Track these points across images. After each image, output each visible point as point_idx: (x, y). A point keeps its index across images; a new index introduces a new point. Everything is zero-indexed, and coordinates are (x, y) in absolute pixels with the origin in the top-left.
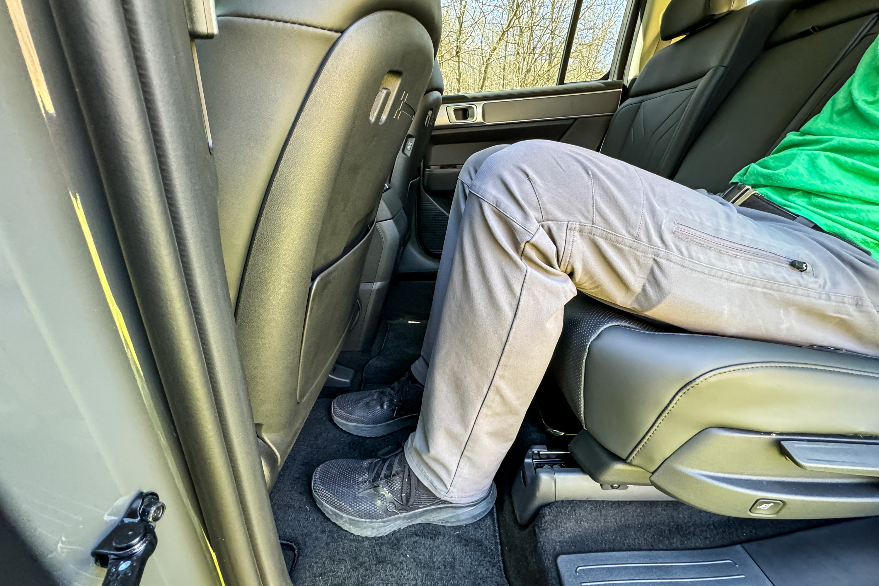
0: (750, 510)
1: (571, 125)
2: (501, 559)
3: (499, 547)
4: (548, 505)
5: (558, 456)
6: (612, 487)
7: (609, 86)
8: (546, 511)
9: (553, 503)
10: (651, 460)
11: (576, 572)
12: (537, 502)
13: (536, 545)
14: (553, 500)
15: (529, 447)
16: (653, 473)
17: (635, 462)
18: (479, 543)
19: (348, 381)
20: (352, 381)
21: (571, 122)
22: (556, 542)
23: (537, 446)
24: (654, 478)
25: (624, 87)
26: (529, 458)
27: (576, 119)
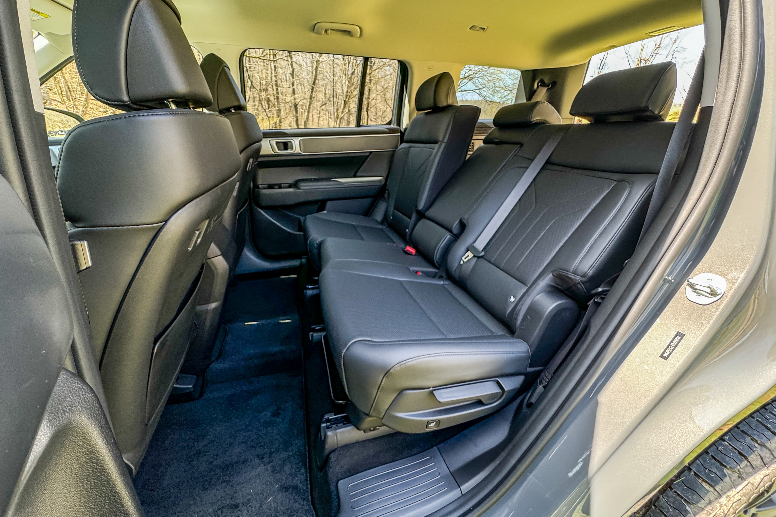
0: (426, 427)
1: (368, 156)
2: (309, 494)
3: (309, 486)
4: (333, 451)
5: (342, 417)
6: (370, 430)
7: (392, 131)
8: (332, 456)
9: (336, 449)
10: (379, 412)
11: (348, 488)
12: (327, 451)
13: (327, 478)
14: (336, 447)
15: (323, 417)
16: (382, 419)
17: (373, 415)
18: (295, 487)
19: (191, 386)
20: (194, 386)
21: (368, 154)
22: (338, 473)
23: (327, 414)
24: (383, 421)
25: (401, 132)
26: (323, 423)
27: (371, 152)
